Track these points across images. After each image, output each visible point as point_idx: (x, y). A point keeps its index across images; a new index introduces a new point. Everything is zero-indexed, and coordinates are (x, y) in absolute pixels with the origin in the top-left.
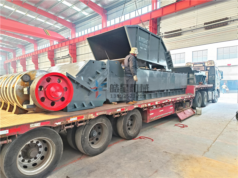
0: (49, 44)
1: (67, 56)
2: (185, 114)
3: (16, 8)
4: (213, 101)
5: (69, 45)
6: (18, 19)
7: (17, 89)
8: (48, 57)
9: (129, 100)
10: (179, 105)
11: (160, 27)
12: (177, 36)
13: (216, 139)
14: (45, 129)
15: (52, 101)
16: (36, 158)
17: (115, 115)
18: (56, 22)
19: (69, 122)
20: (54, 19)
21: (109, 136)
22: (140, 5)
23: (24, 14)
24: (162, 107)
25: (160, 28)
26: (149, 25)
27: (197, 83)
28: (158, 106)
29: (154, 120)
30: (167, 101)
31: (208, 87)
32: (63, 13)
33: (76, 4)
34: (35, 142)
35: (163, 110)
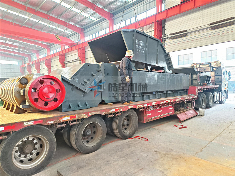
0: (61, 48)
1: (77, 59)
2: (186, 115)
3: (29, 16)
4: (221, 102)
5: (79, 49)
6: (32, 26)
7: (15, 91)
8: (59, 61)
9: (125, 101)
10: (180, 106)
11: (165, 28)
12: (182, 37)
13: (213, 140)
14: (39, 127)
15: (45, 101)
16: (31, 154)
17: (109, 115)
18: (66, 28)
19: (61, 121)
20: (64, 25)
21: (103, 135)
22: (146, 8)
23: (37, 21)
24: (160, 107)
25: (165, 30)
26: (154, 28)
27: (201, 84)
28: (155, 107)
29: (152, 120)
30: (165, 102)
31: (213, 88)
32: (73, 19)
33: (84, 10)
34: (31, 139)
35: (161, 111)
